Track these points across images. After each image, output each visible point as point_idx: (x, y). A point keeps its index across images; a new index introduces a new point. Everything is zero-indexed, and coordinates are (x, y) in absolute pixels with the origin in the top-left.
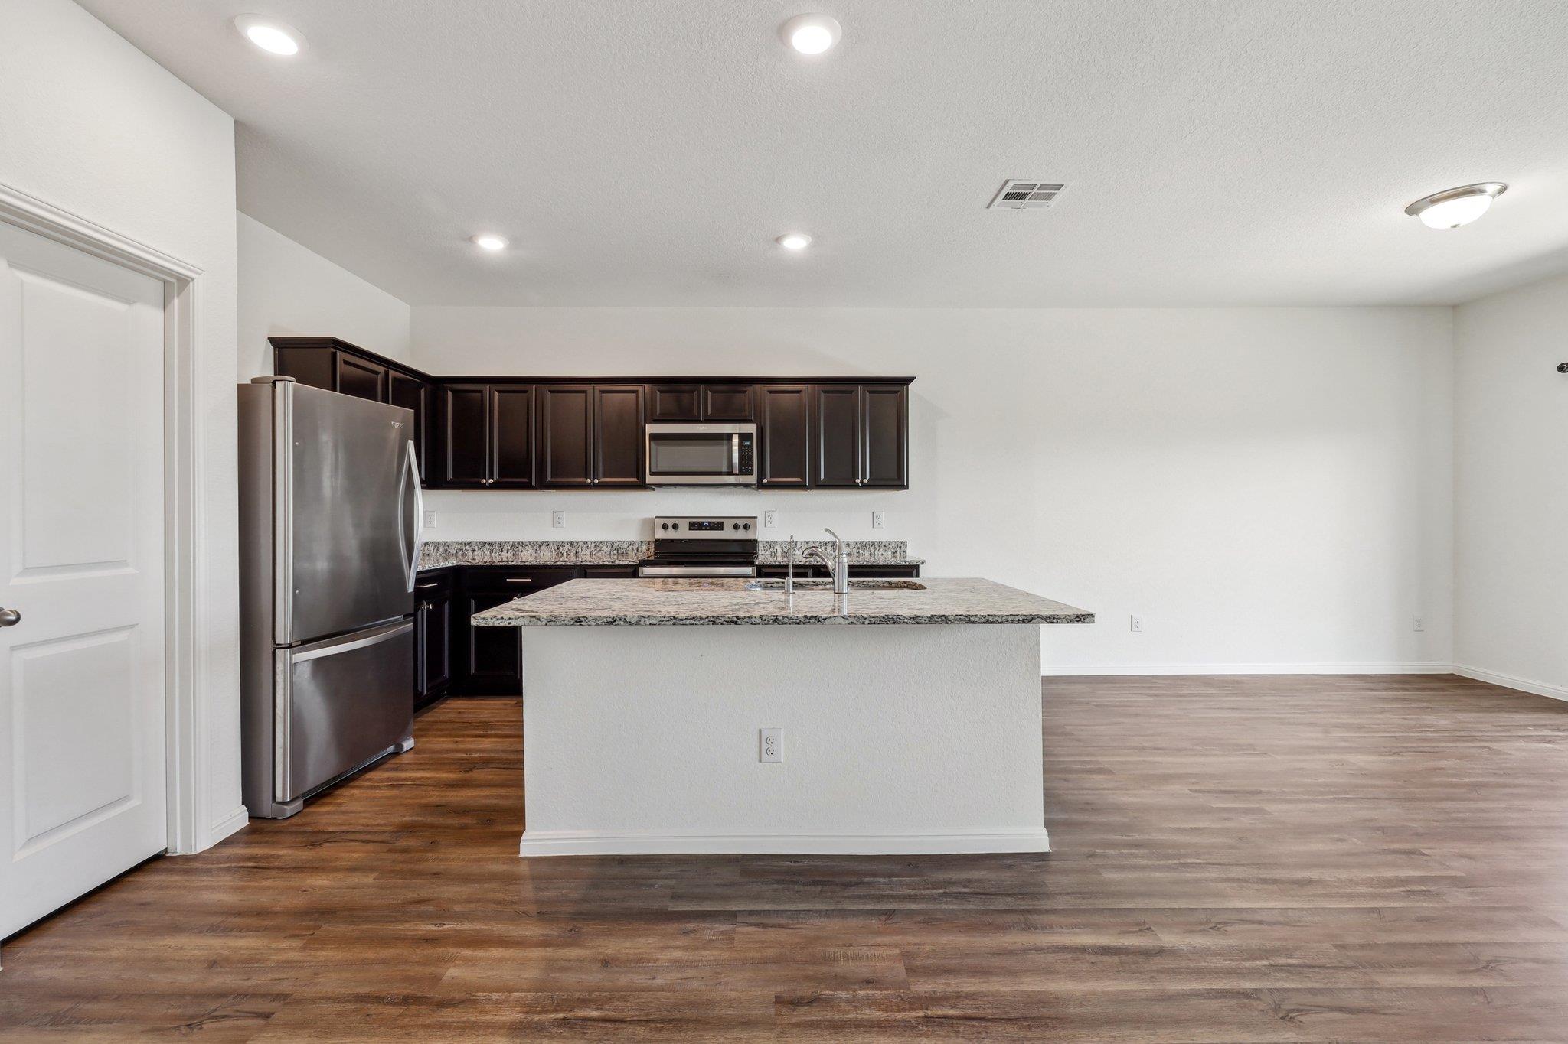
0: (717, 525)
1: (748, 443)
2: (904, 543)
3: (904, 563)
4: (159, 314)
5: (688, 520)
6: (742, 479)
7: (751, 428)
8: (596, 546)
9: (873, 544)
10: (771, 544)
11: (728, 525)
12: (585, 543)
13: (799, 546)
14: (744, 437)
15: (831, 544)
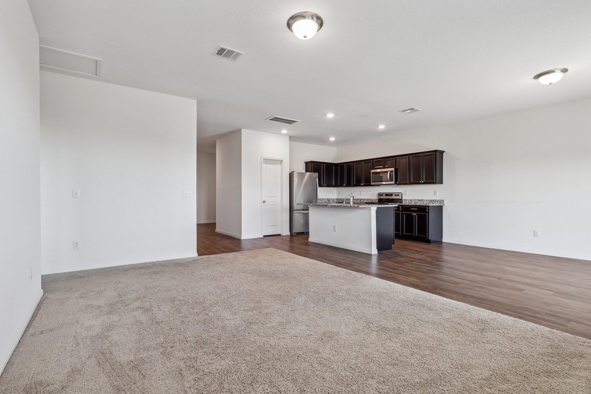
0: (391, 195)
1: (392, 173)
2: (443, 201)
3: (424, 205)
4: (280, 165)
5: (385, 194)
6: (391, 183)
7: (393, 169)
8: (367, 200)
9: (434, 200)
10: (406, 200)
11: (394, 195)
12: (365, 199)
13: (413, 201)
14: (392, 171)
15: (421, 200)
